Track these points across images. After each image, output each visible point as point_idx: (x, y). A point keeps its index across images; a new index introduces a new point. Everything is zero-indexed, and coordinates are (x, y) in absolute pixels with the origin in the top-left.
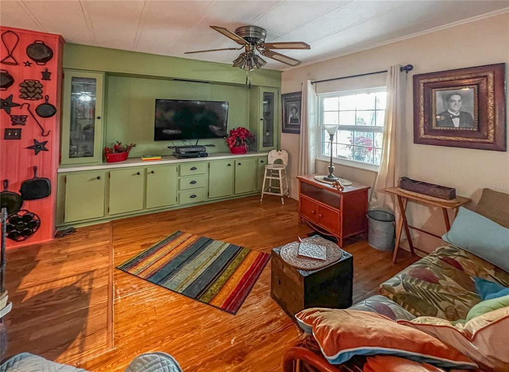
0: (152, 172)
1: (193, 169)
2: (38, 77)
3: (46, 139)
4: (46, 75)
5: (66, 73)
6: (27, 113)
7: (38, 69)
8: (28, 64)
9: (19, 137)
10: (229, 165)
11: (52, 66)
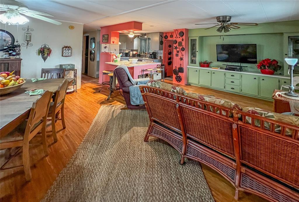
0: (214, 73)
1: (232, 76)
2: (181, 41)
3: (183, 57)
4: (183, 40)
5: (189, 38)
6: (179, 50)
7: (181, 38)
8: (179, 37)
9: (178, 56)
10: (255, 78)
11: (184, 37)
